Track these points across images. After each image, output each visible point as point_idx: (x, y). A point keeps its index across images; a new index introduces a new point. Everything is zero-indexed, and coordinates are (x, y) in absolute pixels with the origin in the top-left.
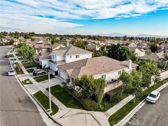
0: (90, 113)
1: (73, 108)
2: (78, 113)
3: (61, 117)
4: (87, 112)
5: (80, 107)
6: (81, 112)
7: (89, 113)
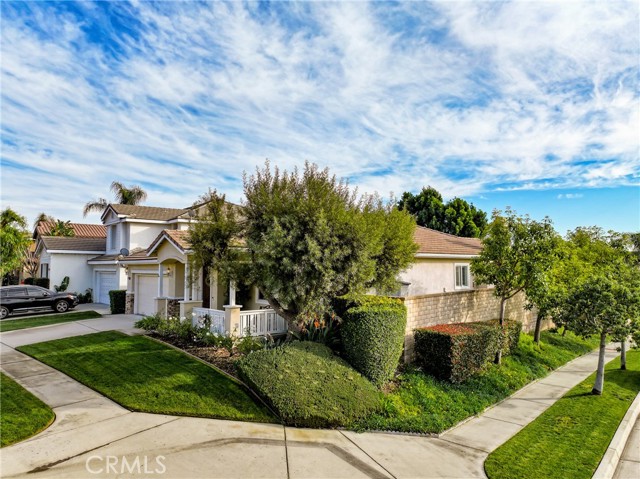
0: (320, 440)
1: (184, 415)
2: (219, 442)
3: (39, 470)
4: (292, 433)
5: (240, 409)
6: (246, 436)
7: (313, 440)
